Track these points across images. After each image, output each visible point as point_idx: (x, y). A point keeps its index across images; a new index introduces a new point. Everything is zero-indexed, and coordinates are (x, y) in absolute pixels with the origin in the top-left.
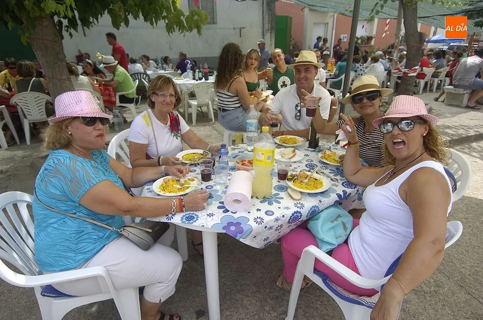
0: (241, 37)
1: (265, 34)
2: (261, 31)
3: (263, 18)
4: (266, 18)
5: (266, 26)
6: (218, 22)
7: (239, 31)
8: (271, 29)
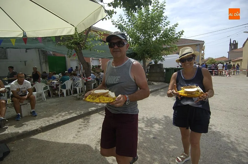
0: (26, 65)
1: (42, 64)
2: (39, 62)
3: (40, 57)
4: (42, 57)
5: (42, 61)
6: (9, 58)
7: (24, 63)
8: (46, 62)
